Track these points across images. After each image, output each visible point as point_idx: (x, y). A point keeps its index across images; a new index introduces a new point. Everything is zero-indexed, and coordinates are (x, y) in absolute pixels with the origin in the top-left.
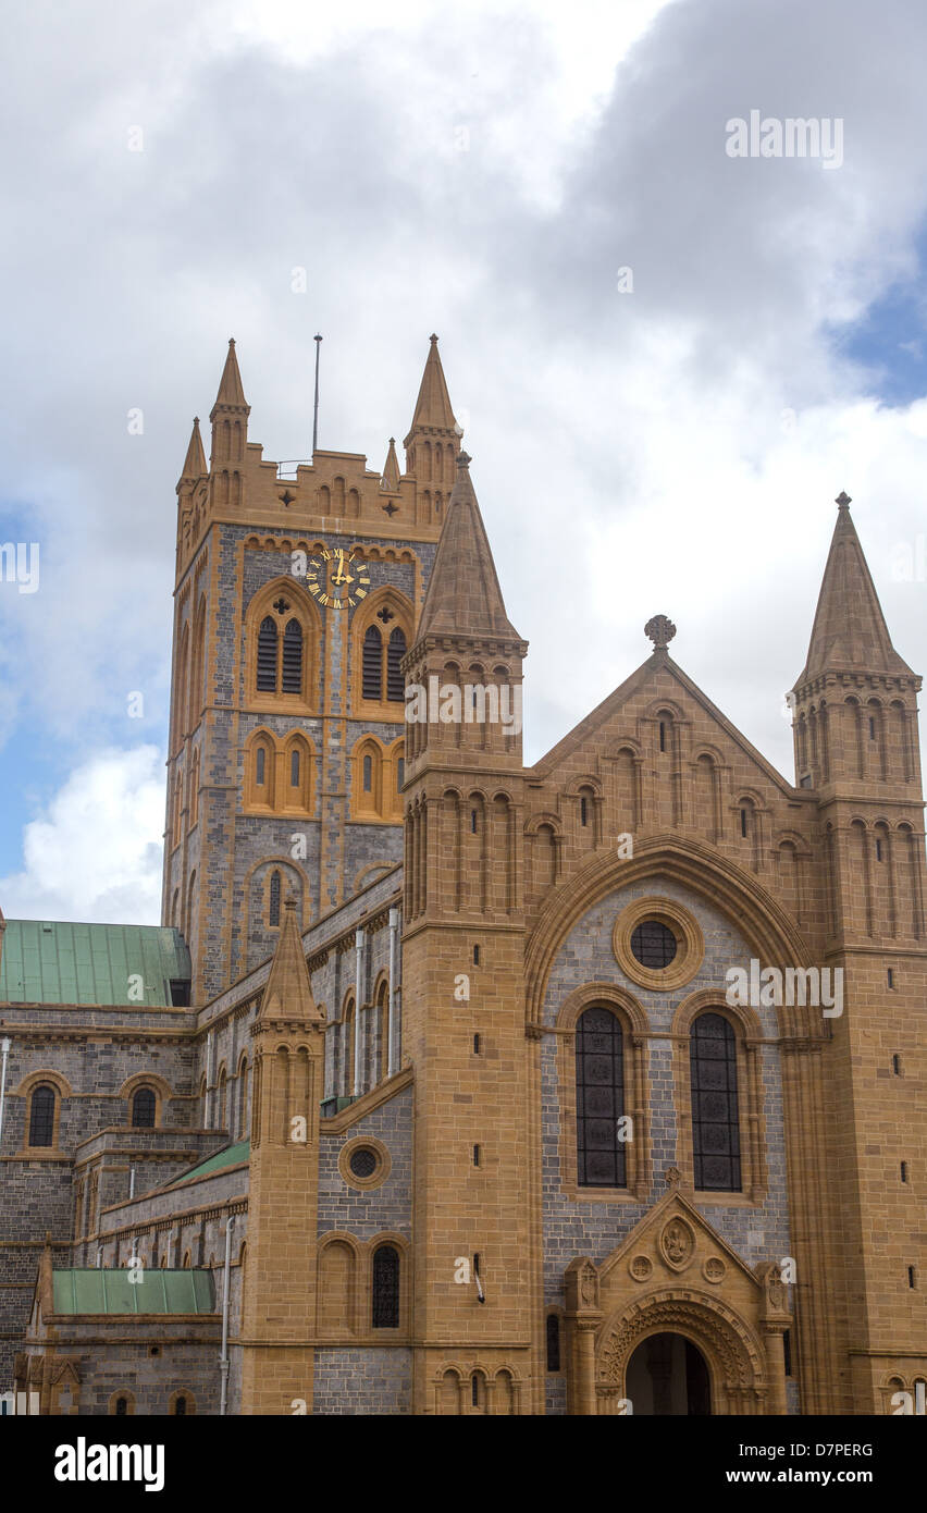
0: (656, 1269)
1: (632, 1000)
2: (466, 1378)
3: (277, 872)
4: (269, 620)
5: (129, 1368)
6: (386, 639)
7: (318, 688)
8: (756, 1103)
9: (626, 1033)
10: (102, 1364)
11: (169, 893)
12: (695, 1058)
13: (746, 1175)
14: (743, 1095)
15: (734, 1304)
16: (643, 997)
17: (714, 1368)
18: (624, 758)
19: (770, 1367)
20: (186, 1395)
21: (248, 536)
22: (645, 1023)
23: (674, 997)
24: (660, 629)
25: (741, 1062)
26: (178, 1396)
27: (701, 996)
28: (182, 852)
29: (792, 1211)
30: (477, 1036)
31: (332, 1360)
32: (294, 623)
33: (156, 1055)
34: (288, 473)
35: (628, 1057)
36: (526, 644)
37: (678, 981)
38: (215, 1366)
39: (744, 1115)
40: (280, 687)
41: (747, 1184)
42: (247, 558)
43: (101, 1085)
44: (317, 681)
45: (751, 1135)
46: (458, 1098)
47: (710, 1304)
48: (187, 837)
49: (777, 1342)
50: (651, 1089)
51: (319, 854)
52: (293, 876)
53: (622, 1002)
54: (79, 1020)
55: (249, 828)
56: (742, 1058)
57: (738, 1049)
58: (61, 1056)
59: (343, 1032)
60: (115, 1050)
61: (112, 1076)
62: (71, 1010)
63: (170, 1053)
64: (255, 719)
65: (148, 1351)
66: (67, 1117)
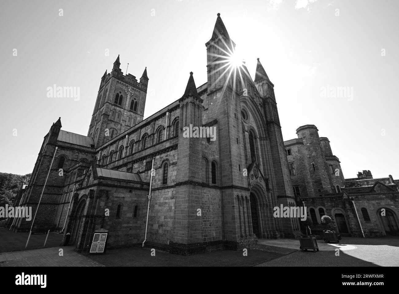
0: (254, 177)
2: (240, 198)
3: (113, 130)
4: (118, 94)
5: (123, 196)
6: (135, 102)
7: (124, 105)
8: (257, 148)
10: (115, 193)
11: (89, 134)
14: (255, 147)
15: (264, 186)
16: (244, 123)
17: (258, 200)
19: (269, 200)
20: (138, 205)
21: (117, 81)
22: (245, 128)
23: (247, 125)
26: (136, 205)
27: (251, 126)
28: (95, 126)
29: (264, 169)
30: (235, 114)
31: (205, 191)
32: (122, 95)
33: (87, 155)
34: (124, 74)
37: (248, 122)
38: (146, 197)
40: (118, 103)
41: (257, 164)
42: (116, 84)
43: (75, 158)
44: (124, 104)
45: (257, 155)
46: (233, 126)
47: (261, 186)
48: (96, 124)
49: (270, 195)
50: (246, 141)
51: (121, 128)
52: (116, 132)
54: (73, 146)
55: (110, 122)
56: (254, 140)
57: (254, 138)
58: (68, 152)
59: (156, 135)
60: (80, 153)
61: (78, 157)
62: (72, 144)
63: (90, 155)
64: (114, 106)
65: (129, 190)
66: (67, 163)
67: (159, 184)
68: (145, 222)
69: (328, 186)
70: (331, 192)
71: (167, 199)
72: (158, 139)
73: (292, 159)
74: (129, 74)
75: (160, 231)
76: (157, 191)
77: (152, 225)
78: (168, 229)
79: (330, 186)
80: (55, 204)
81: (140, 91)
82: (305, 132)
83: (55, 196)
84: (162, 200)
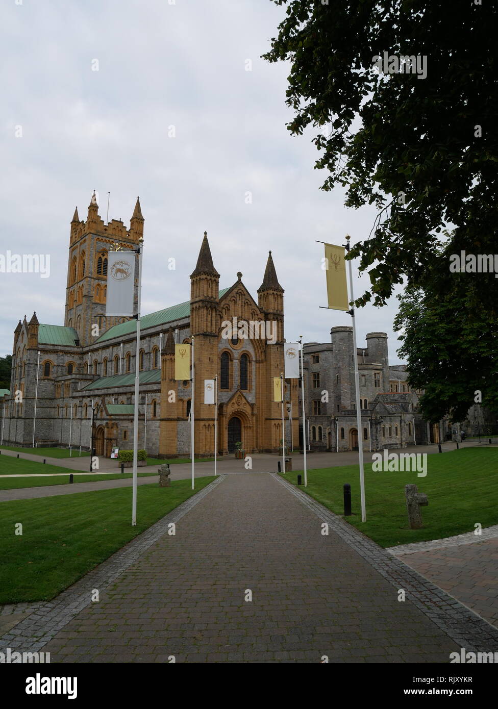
0: (236, 405)
1: (232, 352)
2: (207, 426)
3: (101, 317)
4: (100, 258)
5: (127, 425)
8: (251, 373)
9: (230, 358)
10: (121, 424)
12: (241, 364)
13: (248, 387)
14: (248, 371)
15: (248, 411)
16: (233, 351)
17: (242, 423)
18: (233, 301)
19: (253, 423)
21: (97, 238)
22: (234, 356)
23: (238, 351)
24: (240, 275)
25: (248, 365)
27: (244, 351)
28: (74, 310)
29: (256, 393)
30: (210, 358)
31: (180, 423)
32: (106, 259)
33: (73, 357)
34: (105, 224)
35: (230, 363)
36: (220, 275)
37: (239, 348)
38: (143, 425)
39: (249, 375)
40: (102, 274)
41: (248, 388)
42: (96, 243)
43: (61, 363)
46: (207, 371)
47: (244, 411)
48: (76, 307)
49: (254, 418)
50: (234, 370)
52: (104, 318)
53: (230, 352)
54: (56, 348)
55: (95, 306)
56: (248, 364)
57: (248, 362)
58: (52, 356)
59: (152, 354)
60: (64, 355)
61: (64, 361)
62: (54, 345)
63: (77, 357)
64: (97, 281)
65: (130, 421)
66: (53, 370)
67: (151, 416)
68: (144, 442)
69: (348, 402)
70: (349, 408)
71: (155, 427)
72: (154, 360)
73: (319, 369)
74: (113, 220)
75: (153, 448)
76: (150, 421)
77: (148, 444)
78: (158, 446)
79: (350, 402)
80: (50, 418)
81: (131, 245)
82: (336, 336)
83: (48, 409)
84: (153, 428)
